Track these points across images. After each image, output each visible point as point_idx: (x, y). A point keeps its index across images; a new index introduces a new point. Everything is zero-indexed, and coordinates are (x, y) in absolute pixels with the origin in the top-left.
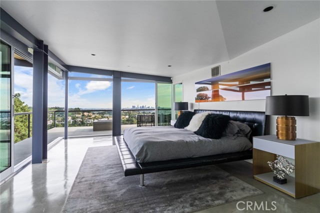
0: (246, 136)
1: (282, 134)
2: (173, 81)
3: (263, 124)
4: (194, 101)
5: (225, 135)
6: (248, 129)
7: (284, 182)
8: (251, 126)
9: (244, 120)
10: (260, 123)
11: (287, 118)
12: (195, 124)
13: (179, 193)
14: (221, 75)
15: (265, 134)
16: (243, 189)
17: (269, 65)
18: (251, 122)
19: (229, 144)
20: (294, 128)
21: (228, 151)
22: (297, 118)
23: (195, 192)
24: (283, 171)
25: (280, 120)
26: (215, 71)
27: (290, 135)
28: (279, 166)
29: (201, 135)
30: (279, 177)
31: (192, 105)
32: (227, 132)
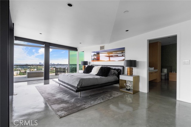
0: (116, 75)
1: (129, 73)
2: (78, 50)
3: (122, 70)
4: (91, 61)
5: (109, 75)
6: (117, 73)
7: (129, 90)
8: (118, 71)
9: (115, 69)
10: (121, 70)
11: (130, 68)
12: (95, 71)
13: (97, 97)
14: (105, 50)
15: (123, 74)
16: (117, 94)
17: (124, 48)
18: (118, 70)
19: (111, 78)
20: (132, 71)
21: (111, 81)
22: (133, 68)
23: (102, 96)
24: (129, 86)
25: (128, 68)
26: (102, 48)
27: (131, 74)
28: (128, 85)
29: (99, 76)
30: (128, 88)
31: (90, 63)
32: (109, 74)
